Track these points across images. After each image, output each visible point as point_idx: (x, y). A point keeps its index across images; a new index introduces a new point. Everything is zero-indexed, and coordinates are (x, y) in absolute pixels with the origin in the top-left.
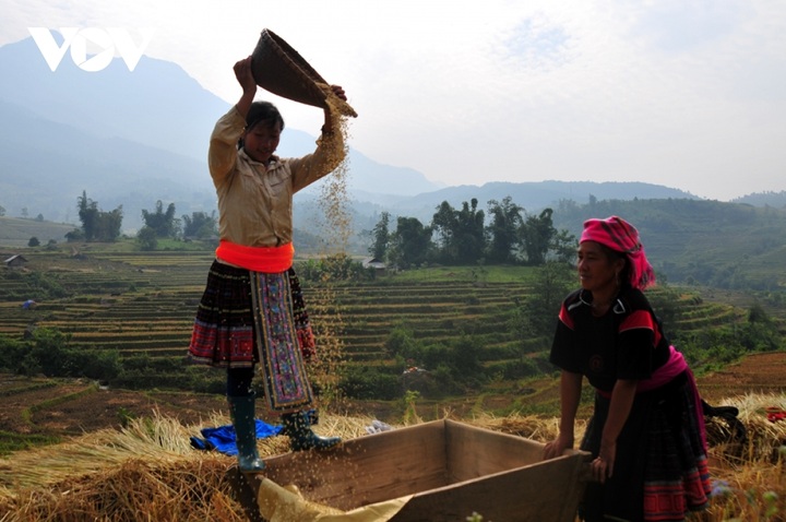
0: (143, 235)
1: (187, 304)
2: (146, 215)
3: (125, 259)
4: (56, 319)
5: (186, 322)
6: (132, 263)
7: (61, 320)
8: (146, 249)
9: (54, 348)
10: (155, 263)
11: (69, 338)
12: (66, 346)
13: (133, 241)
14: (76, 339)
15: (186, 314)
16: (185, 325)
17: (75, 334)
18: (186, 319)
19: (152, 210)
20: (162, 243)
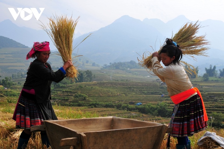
0: (205, 76)
1: (209, 97)
2: (206, 69)
3: (198, 83)
4: (168, 100)
5: (208, 103)
6: (200, 85)
7: (170, 100)
8: (205, 80)
9: (164, 109)
10: (208, 85)
11: (169, 106)
12: (168, 108)
13: (201, 78)
14: (171, 106)
15: (208, 100)
16: (207, 104)
17: (171, 105)
18: (208, 102)
19: (208, 68)
20: (210, 78)
